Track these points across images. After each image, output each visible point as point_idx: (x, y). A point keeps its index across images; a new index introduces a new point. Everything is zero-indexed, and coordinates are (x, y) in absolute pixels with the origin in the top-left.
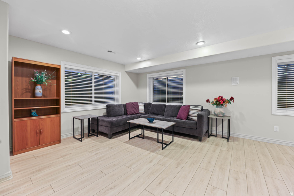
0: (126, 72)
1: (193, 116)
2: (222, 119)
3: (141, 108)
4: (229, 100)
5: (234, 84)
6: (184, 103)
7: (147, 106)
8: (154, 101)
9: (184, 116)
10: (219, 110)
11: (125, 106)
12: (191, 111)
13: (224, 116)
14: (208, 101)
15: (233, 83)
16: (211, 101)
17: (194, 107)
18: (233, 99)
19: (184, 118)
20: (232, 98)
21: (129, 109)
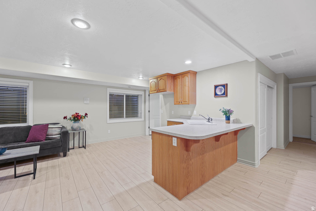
1: (53, 134)
2: (74, 133)
4: (84, 116)
5: (86, 103)
9: (42, 137)
10: (76, 125)
12: (49, 130)
13: (80, 129)
14: (65, 118)
17: (53, 125)
18: (87, 115)
19: (42, 139)
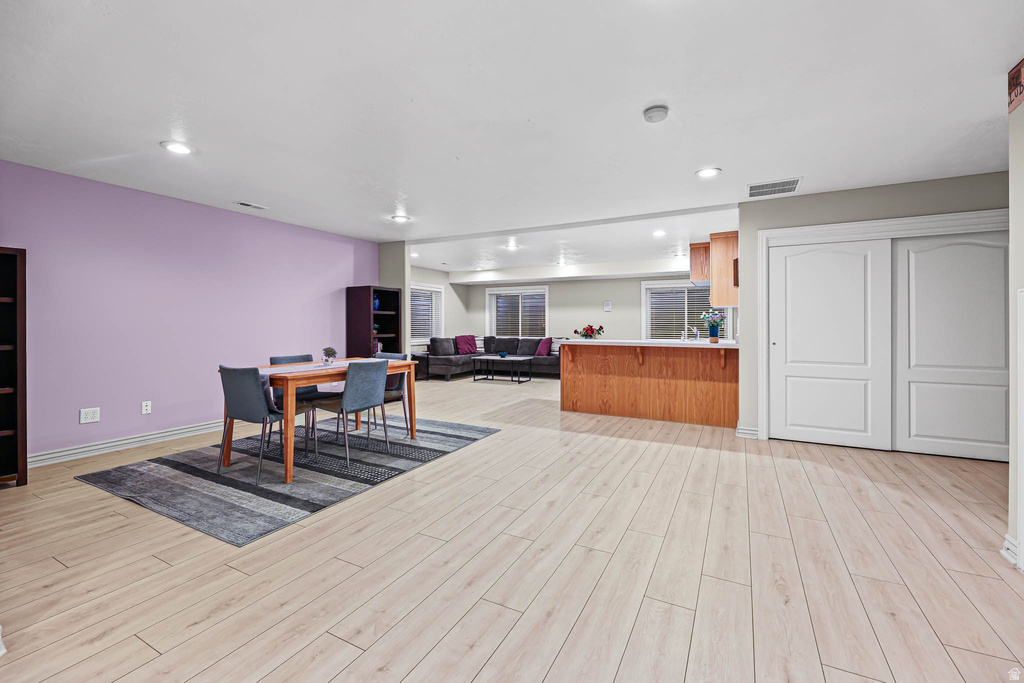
0: (451, 284)
1: (554, 350)
3: (480, 344)
4: (598, 329)
5: (606, 311)
6: (547, 336)
7: (488, 341)
8: (498, 334)
9: (545, 351)
11: (456, 341)
12: (553, 345)
14: (576, 332)
15: (606, 309)
16: (579, 331)
17: (558, 339)
18: (603, 328)
19: (544, 354)
20: (601, 328)
21: (463, 346)
